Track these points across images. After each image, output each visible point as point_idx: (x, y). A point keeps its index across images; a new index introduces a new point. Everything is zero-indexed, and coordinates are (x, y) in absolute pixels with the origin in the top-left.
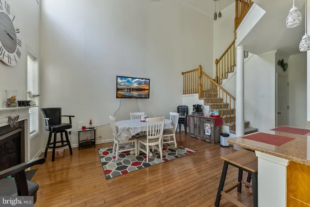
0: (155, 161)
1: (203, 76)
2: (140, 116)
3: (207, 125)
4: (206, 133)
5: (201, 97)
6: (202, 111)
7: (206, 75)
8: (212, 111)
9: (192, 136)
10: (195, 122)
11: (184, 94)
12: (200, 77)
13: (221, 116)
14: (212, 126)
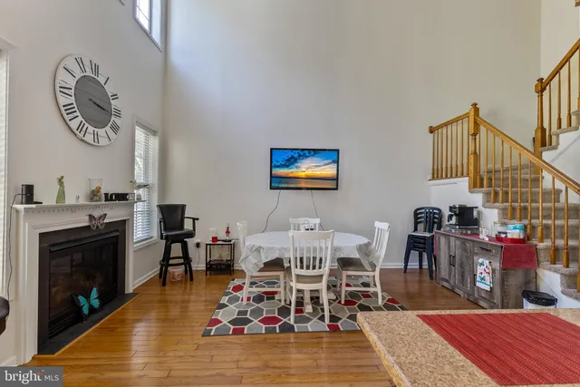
0: (309, 325)
1: (483, 129)
2: (299, 225)
3: (481, 260)
4: (478, 284)
5: (475, 186)
6: (476, 222)
7: (490, 127)
8: (504, 224)
9: (445, 284)
10: (453, 249)
11: (433, 178)
12: (475, 135)
13: (534, 242)
14: (497, 265)
